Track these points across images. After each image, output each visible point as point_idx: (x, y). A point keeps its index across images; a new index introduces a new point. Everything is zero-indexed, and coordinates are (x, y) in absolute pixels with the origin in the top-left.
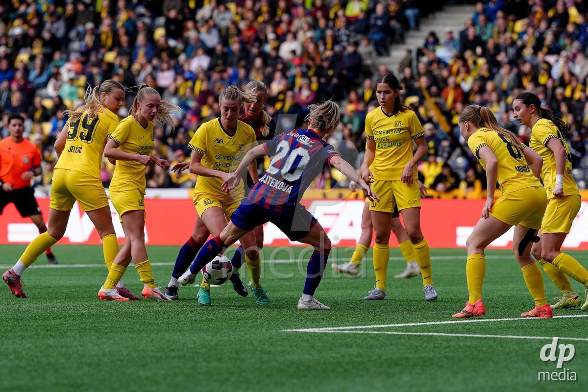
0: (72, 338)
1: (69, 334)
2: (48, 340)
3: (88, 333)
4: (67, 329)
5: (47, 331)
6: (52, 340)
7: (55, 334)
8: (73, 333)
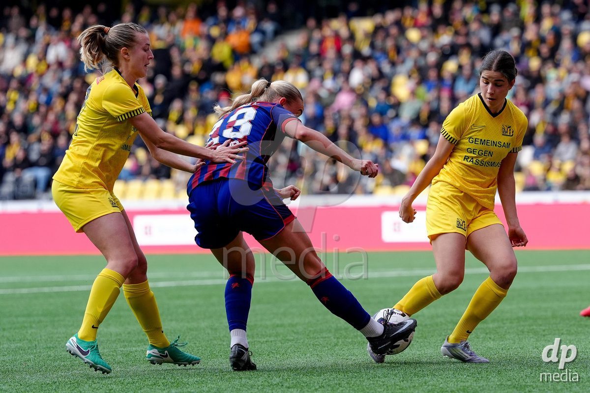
0: (511, 341)
1: (508, 336)
2: (489, 342)
3: (527, 336)
4: (506, 332)
5: (487, 334)
6: (492, 342)
7: (495, 337)
8: (512, 336)
